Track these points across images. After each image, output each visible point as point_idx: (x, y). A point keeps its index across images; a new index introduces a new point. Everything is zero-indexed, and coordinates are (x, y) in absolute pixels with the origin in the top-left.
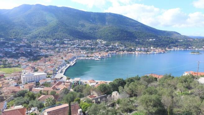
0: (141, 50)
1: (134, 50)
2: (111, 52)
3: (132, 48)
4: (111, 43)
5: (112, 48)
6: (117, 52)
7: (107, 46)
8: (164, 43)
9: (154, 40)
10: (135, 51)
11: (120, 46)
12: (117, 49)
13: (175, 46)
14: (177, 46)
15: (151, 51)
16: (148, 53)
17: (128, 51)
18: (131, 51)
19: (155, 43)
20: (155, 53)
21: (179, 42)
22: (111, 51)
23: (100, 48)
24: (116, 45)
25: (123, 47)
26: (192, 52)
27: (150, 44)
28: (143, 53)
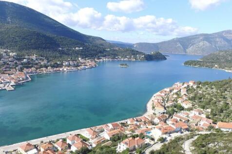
0: (70, 64)
1: (61, 66)
2: (27, 70)
3: (58, 63)
4: (24, 55)
5: (28, 63)
6: (37, 69)
7: (19, 60)
11: (41, 59)
12: (37, 64)
16: (79, 68)
17: (53, 67)
18: (57, 67)
20: (87, 67)
22: (27, 67)
23: (8, 64)
24: (34, 57)
25: (45, 62)
28: (73, 68)
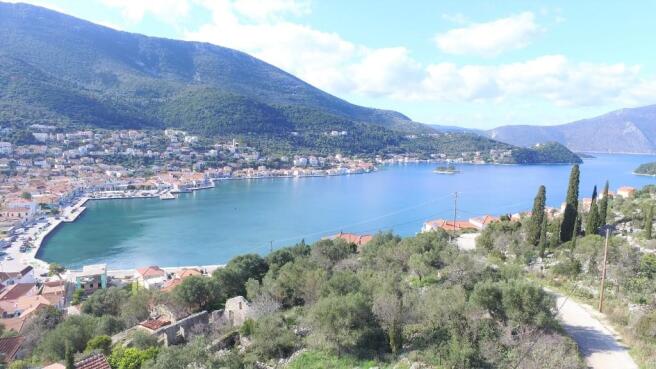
0: (308, 162)
1: (289, 165)
2: (214, 171)
3: (283, 159)
4: (213, 143)
5: (219, 158)
6: (234, 169)
7: (201, 150)
8: (370, 142)
9: (343, 133)
10: (290, 168)
11: (246, 151)
12: (235, 161)
13: (398, 153)
14: (402, 152)
15: (335, 167)
16: (328, 171)
17: (269, 166)
18: (278, 168)
19: (347, 144)
20: (348, 171)
21: (406, 139)
22: (215, 166)
23: (178, 158)
24: (232, 148)
25: (255, 156)
26: (439, 169)
27: (334, 145)
28: (313, 171)
